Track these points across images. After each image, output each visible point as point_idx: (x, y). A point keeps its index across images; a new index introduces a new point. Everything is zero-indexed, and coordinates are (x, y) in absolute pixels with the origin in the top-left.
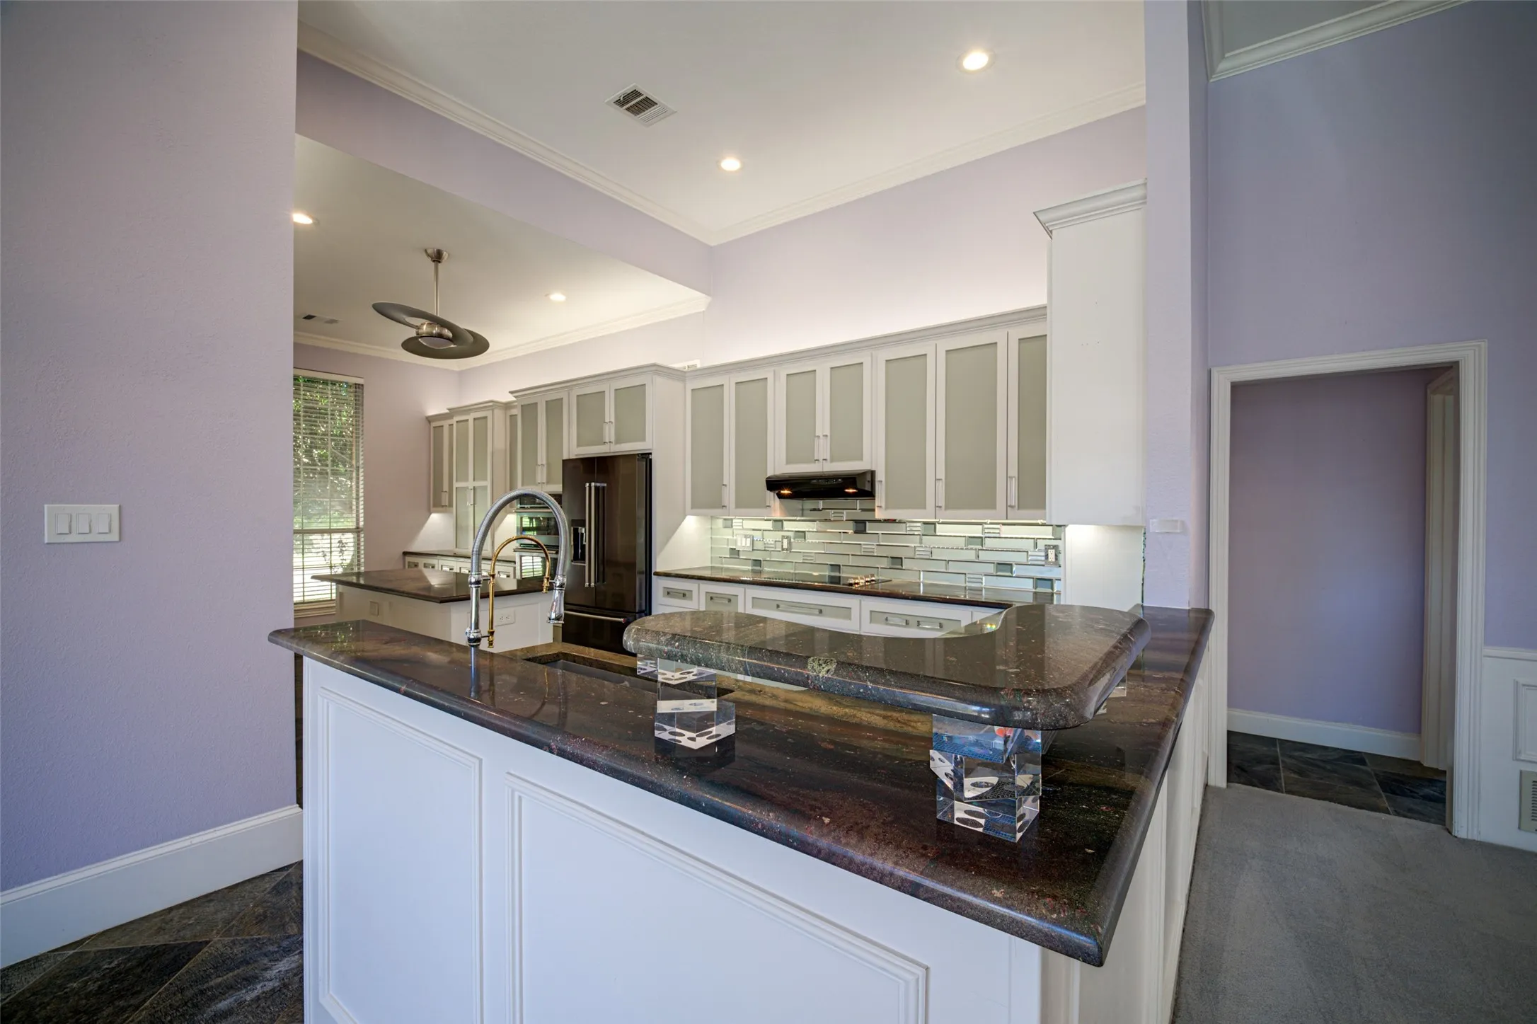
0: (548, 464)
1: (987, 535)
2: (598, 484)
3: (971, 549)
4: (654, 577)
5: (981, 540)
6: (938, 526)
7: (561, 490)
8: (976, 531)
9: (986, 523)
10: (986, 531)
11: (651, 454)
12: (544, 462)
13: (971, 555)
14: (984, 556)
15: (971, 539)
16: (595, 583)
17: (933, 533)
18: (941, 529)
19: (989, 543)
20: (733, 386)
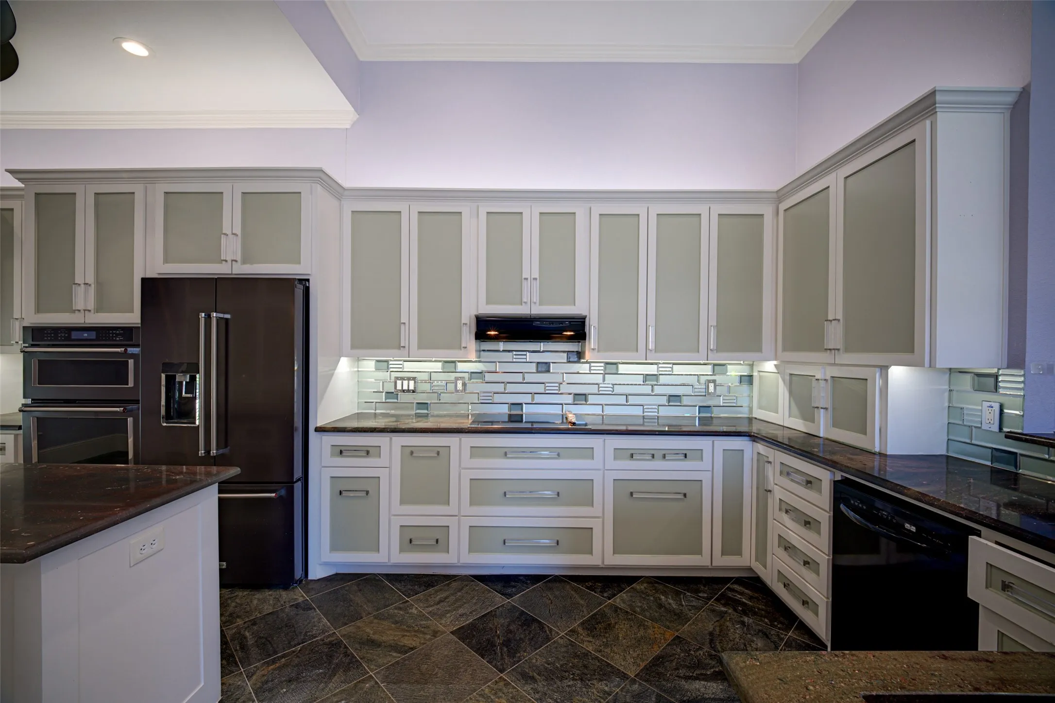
0: (99, 284)
1: (660, 373)
2: (221, 315)
3: (647, 385)
4: (312, 435)
5: (656, 376)
6: (620, 366)
7: (139, 321)
8: (652, 370)
9: (660, 363)
10: (661, 369)
11: (308, 280)
12: (91, 279)
13: (647, 389)
14: (658, 390)
15: (646, 377)
16: (217, 450)
17: (614, 372)
18: (622, 368)
19: (663, 379)
20: (415, 217)
